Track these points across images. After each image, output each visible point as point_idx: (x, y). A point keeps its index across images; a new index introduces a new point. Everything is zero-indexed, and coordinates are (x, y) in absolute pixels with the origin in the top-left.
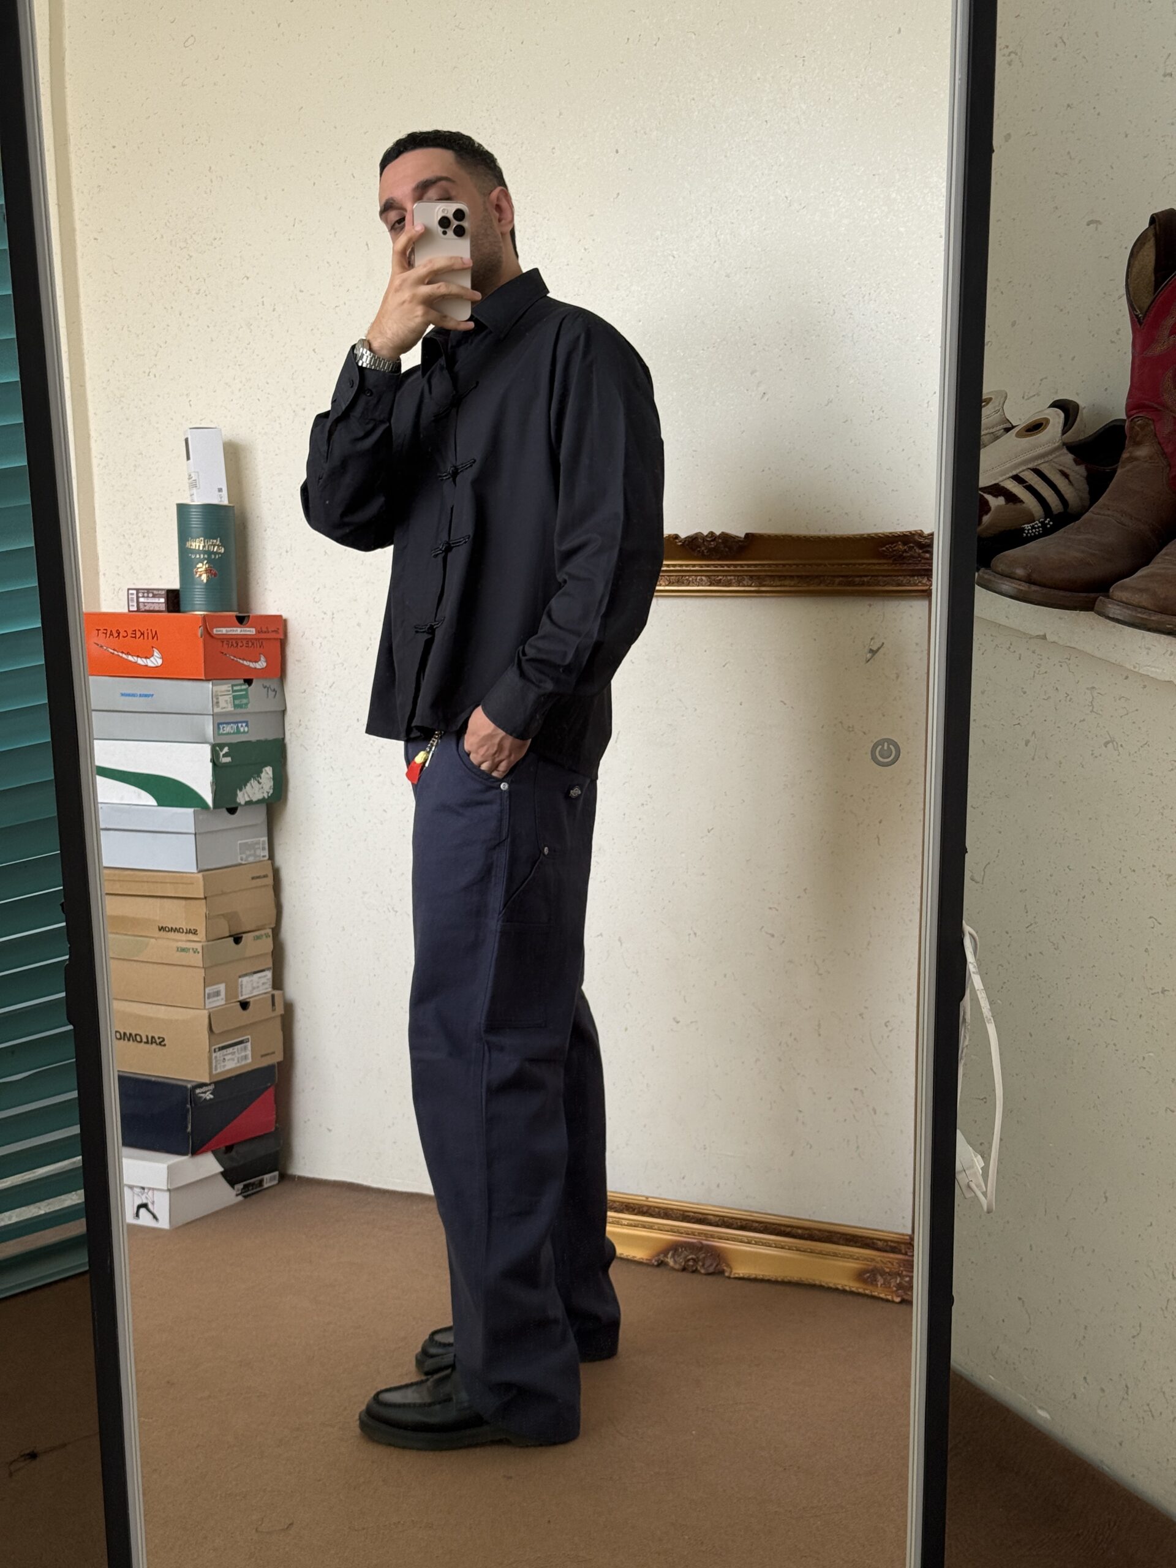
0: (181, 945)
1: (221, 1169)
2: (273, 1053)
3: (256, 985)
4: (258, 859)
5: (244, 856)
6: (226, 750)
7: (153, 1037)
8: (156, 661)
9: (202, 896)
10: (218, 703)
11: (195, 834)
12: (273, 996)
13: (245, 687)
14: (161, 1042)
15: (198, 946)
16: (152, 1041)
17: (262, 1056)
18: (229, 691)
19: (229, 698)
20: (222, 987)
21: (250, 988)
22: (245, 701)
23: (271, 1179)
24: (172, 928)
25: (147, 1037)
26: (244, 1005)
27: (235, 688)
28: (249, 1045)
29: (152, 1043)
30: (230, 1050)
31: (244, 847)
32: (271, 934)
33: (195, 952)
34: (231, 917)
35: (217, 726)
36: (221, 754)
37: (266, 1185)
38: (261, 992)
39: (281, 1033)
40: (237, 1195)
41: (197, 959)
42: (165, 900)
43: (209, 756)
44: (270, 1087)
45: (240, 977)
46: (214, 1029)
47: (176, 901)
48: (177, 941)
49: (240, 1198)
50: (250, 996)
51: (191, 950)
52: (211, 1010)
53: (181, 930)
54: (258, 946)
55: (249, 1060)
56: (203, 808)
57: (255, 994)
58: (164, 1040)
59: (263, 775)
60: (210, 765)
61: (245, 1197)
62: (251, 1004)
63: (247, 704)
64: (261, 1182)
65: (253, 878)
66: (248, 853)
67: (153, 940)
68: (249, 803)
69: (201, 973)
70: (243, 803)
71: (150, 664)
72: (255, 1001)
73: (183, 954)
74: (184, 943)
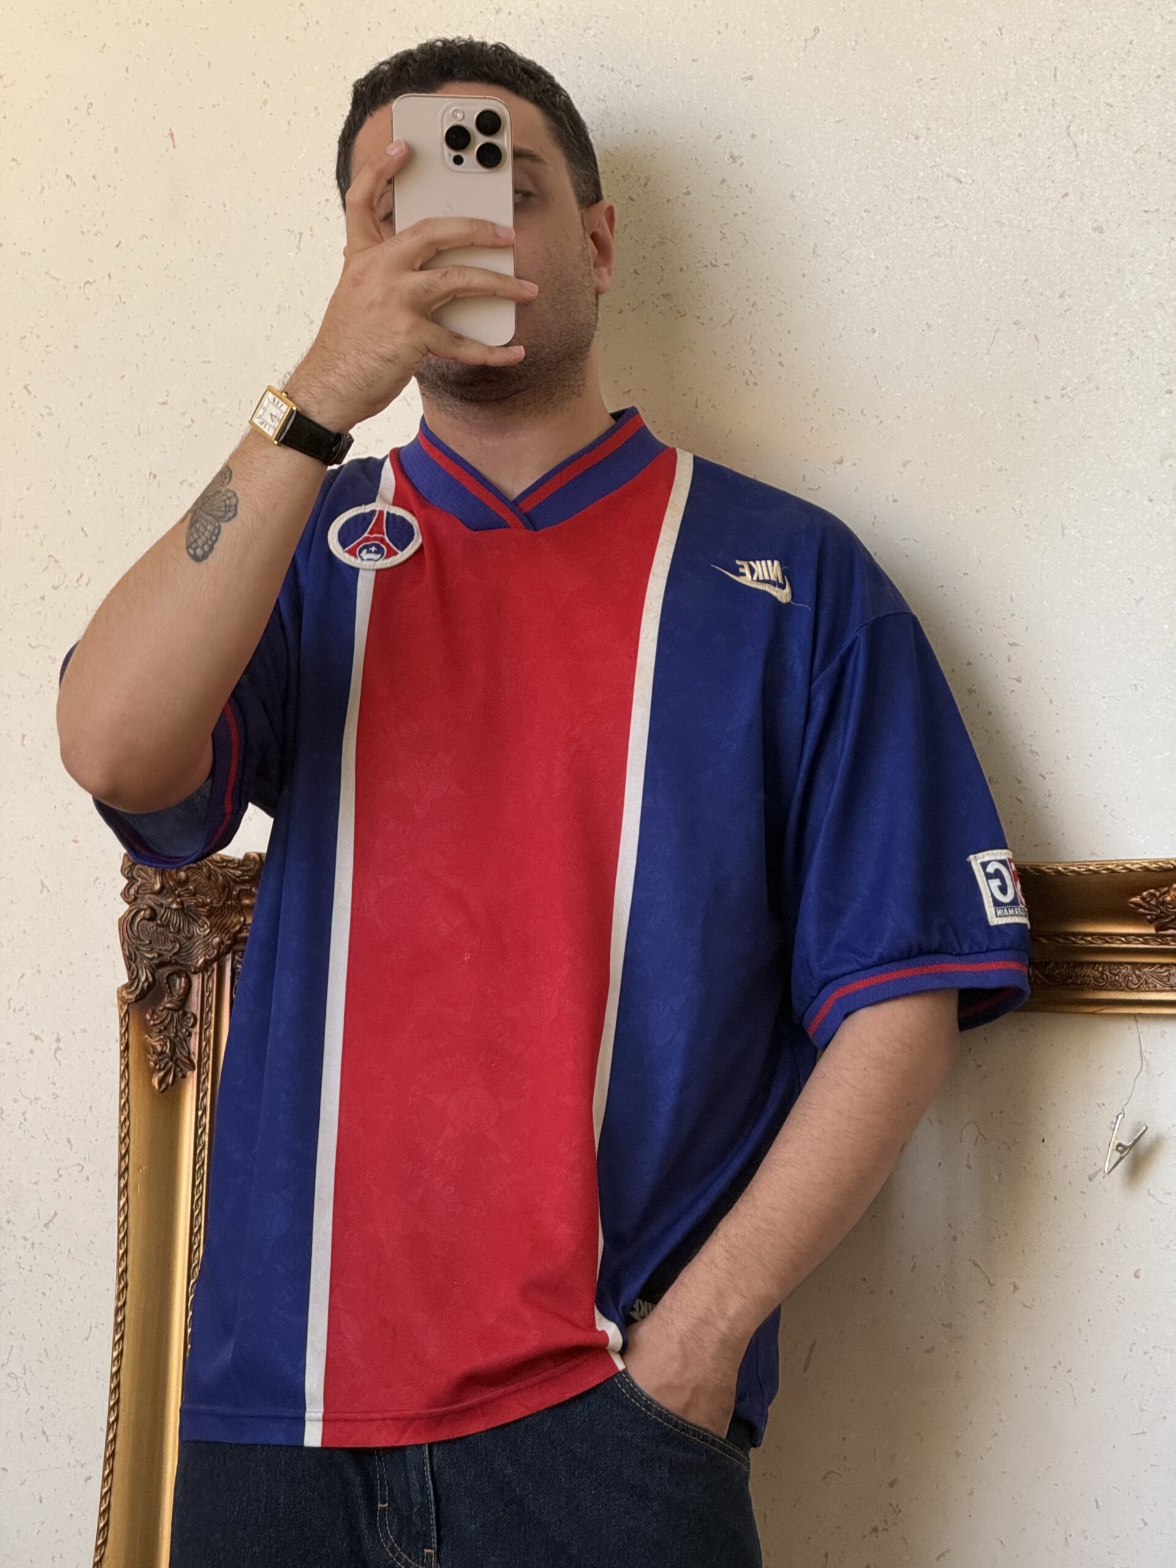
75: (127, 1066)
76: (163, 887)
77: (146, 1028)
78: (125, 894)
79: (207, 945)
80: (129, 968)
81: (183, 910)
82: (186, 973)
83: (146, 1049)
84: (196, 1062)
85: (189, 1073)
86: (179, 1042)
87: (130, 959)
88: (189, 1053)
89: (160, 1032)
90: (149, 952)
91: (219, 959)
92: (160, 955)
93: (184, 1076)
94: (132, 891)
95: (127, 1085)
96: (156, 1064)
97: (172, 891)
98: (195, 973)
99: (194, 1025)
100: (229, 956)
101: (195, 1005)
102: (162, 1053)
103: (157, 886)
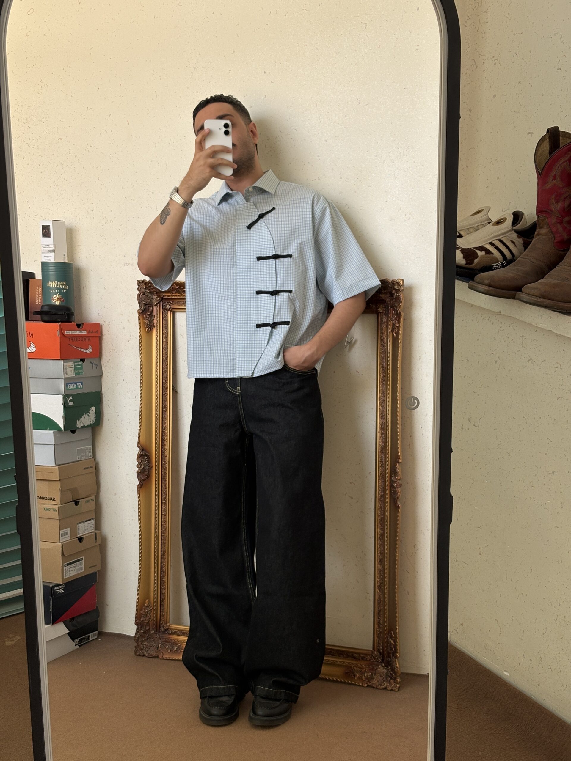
0: (45, 507)
1: (68, 631)
2: (96, 565)
3: (87, 528)
4: (87, 458)
5: (79, 456)
6: (71, 398)
8: (33, 349)
9: (58, 479)
10: (66, 372)
11: (54, 445)
12: (95, 534)
13: (81, 363)
15: (56, 507)
17: (90, 567)
18: (72, 365)
19: (72, 369)
20: (69, 530)
21: (84, 530)
22: (81, 371)
23: (94, 635)
24: (41, 497)
26: (81, 539)
27: (76, 364)
28: (83, 561)
30: (73, 565)
31: (80, 451)
32: (95, 500)
33: (54, 511)
34: (73, 491)
35: (66, 385)
36: (69, 400)
37: (91, 639)
38: (89, 532)
39: (101, 553)
40: (76, 645)
41: (56, 514)
43: (61, 402)
45: (78, 524)
46: (65, 553)
47: (43, 482)
48: (44, 504)
49: (78, 646)
50: (84, 534)
51: (52, 510)
52: (63, 543)
53: (46, 498)
54: (85, 506)
55: (83, 570)
56: (57, 430)
57: (87, 532)
59: (91, 412)
60: (63, 406)
61: (80, 646)
62: (84, 539)
63: (82, 373)
64: (88, 638)
65: (85, 468)
66: (81, 454)
68: (83, 427)
69: (58, 522)
70: (79, 427)
72: (86, 537)
73: (47, 511)
74: (48, 506)
75: (140, 327)
76: (146, 287)
77: (144, 318)
78: (138, 289)
79: (156, 300)
80: (140, 305)
81: (150, 292)
82: (152, 306)
83: (144, 323)
84: (155, 325)
85: (154, 328)
86: (151, 321)
87: (140, 304)
88: (154, 324)
89: (147, 319)
90: (144, 302)
91: (159, 303)
92: (146, 303)
93: (153, 329)
94: (139, 289)
95: (141, 331)
96: (147, 326)
97: (148, 288)
98: (154, 306)
99: (154, 318)
100: (161, 302)
101: (154, 313)
102: (148, 324)
103: (145, 287)
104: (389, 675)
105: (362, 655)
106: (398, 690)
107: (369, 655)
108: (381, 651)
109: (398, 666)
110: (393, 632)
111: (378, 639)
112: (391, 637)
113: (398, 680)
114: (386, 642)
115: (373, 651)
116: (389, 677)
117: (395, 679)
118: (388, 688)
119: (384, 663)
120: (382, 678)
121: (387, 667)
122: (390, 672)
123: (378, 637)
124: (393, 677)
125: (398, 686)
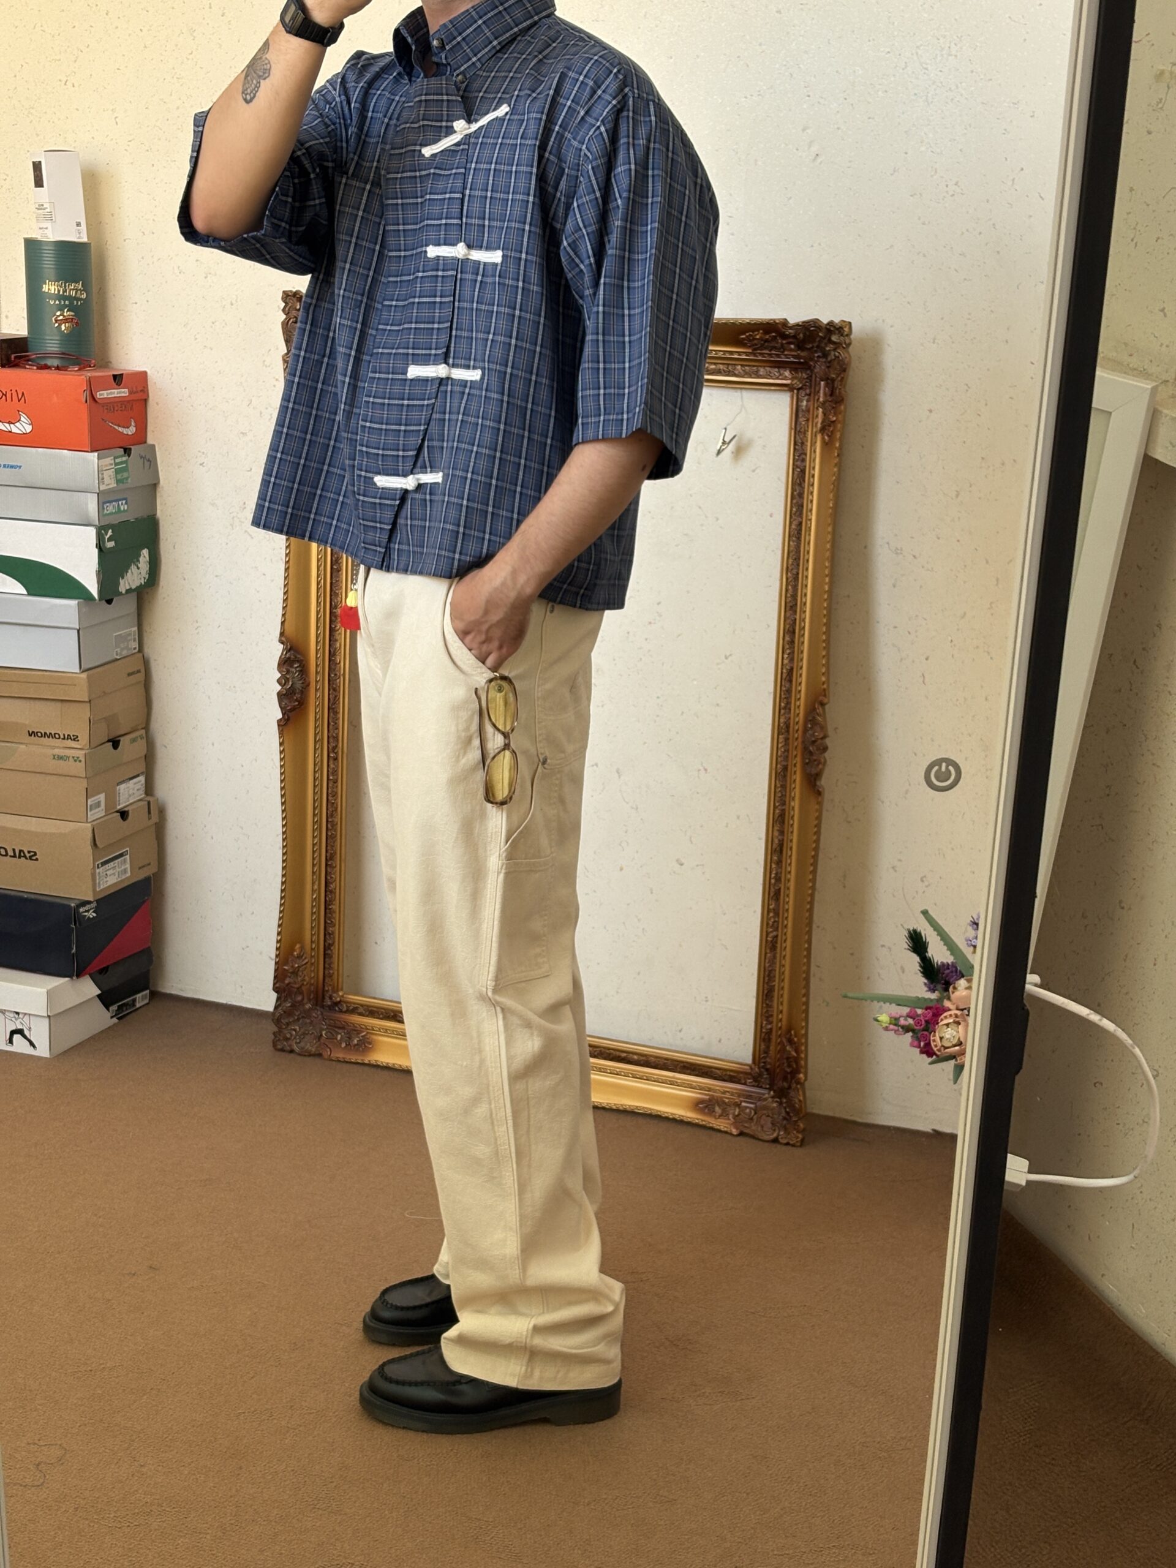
0: (57, 751)
1: (99, 992)
2: (149, 864)
3: (130, 792)
4: (130, 653)
5: (118, 650)
6: (110, 533)
7: (21, 851)
8: (24, 426)
9: (87, 699)
10: (103, 479)
11: (78, 631)
12: (149, 803)
13: (124, 459)
14: (33, 856)
15: (80, 754)
16: (21, 854)
17: (140, 868)
18: (111, 464)
19: (111, 472)
20: (102, 797)
21: (127, 796)
22: (125, 475)
23: (143, 998)
24: (45, 733)
25: (14, 850)
26: (124, 815)
27: (118, 460)
28: (128, 857)
29: (20, 857)
30: (111, 865)
31: (121, 639)
32: (144, 735)
33: (75, 761)
34: (110, 720)
35: (101, 505)
36: (107, 537)
37: (138, 1005)
38: (137, 800)
39: (156, 842)
40: (112, 1017)
41: (80, 769)
42: (38, 703)
43: (93, 540)
44: (144, 902)
45: (118, 784)
46: (97, 843)
47: (49, 703)
48: (54, 747)
49: (115, 1020)
50: (129, 803)
51: (71, 759)
52: (94, 823)
53: (57, 736)
54: (131, 749)
55: (129, 874)
56: (85, 599)
57: (131, 801)
58: (35, 854)
59: (141, 559)
60: (96, 550)
61: (118, 1019)
62: (130, 813)
63: (127, 478)
64: (134, 1001)
65: (129, 675)
66: (122, 646)
67: (24, 746)
68: (129, 591)
69: (85, 784)
70: (124, 592)
71: (14, 430)
72: (133, 810)
73: (61, 762)
74: (62, 750)
78: (284, 311)
94: (286, 309)
104: (784, 1114)
105: (728, 1073)
106: (803, 1143)
107: (745, 1073)
108: (768, 1066)
109: (801, 1098)
110: (795, 1033)
111: (762, 1044)
112: (790, 1041)
113: (802, 1125)
114: (779, 1052)
115: (753, 1066)
116: (785, 1119)
117: (796, 1122)
118: (781, 1140)
119: (774, 1092)
120: (770, 1119)
121: (780, 1098)
122: (785, 1108)
123: (764, 1040)
124: (790, 1117)
125: (800, 1136)
